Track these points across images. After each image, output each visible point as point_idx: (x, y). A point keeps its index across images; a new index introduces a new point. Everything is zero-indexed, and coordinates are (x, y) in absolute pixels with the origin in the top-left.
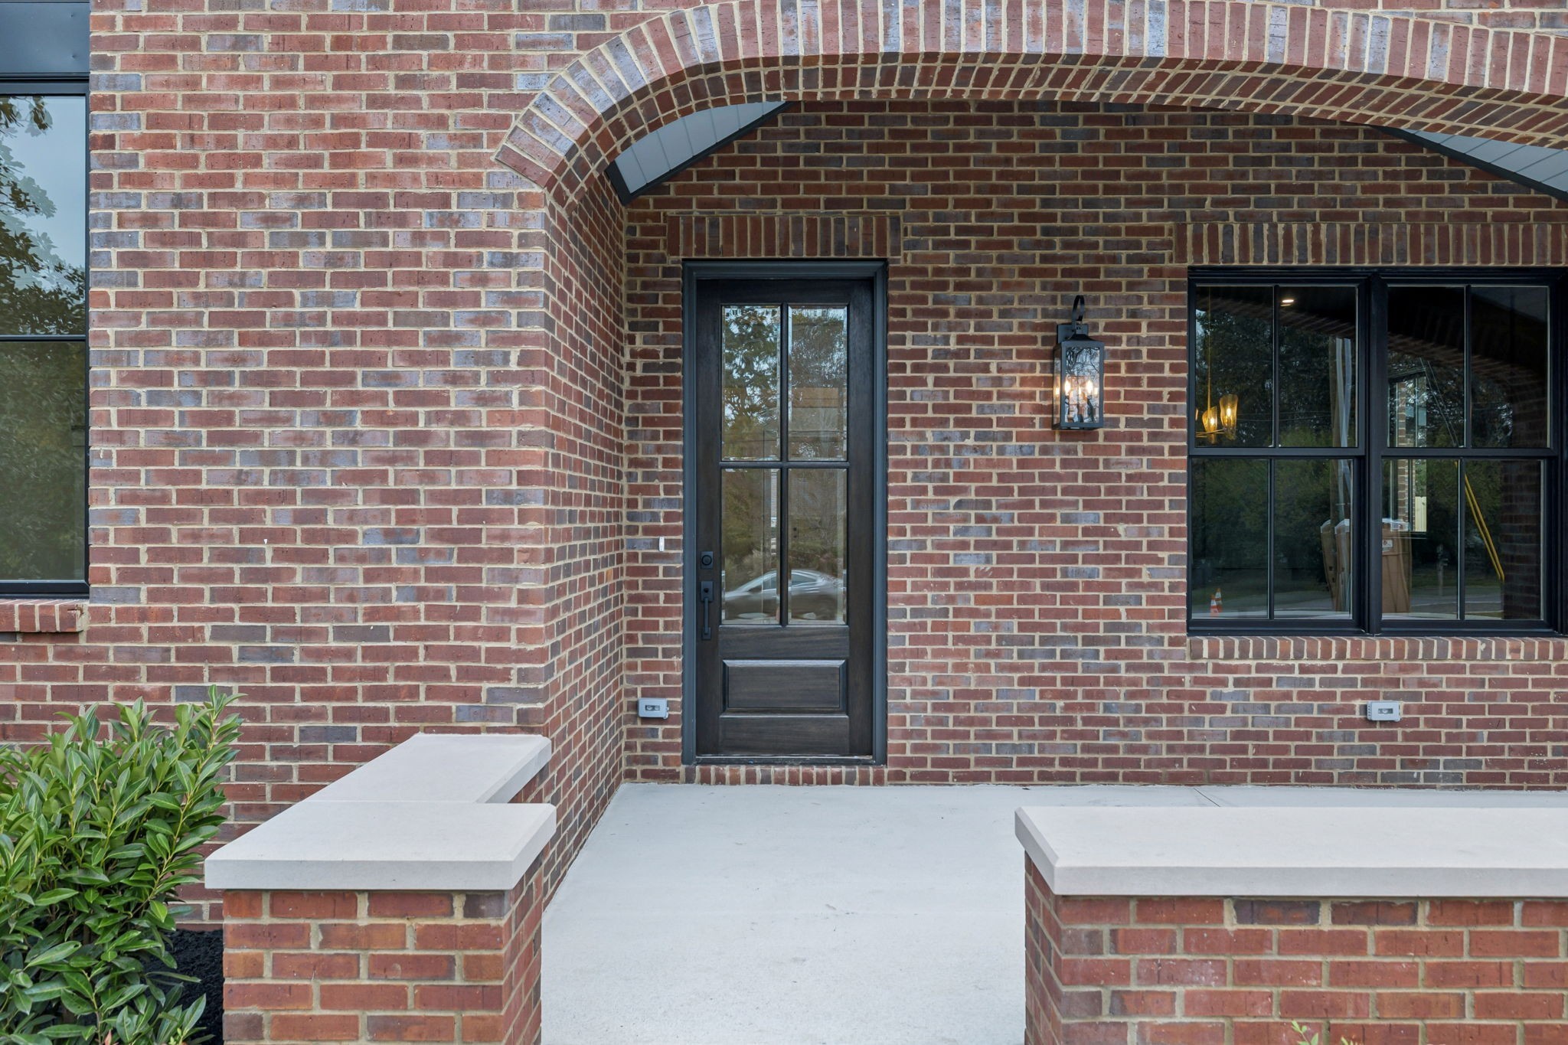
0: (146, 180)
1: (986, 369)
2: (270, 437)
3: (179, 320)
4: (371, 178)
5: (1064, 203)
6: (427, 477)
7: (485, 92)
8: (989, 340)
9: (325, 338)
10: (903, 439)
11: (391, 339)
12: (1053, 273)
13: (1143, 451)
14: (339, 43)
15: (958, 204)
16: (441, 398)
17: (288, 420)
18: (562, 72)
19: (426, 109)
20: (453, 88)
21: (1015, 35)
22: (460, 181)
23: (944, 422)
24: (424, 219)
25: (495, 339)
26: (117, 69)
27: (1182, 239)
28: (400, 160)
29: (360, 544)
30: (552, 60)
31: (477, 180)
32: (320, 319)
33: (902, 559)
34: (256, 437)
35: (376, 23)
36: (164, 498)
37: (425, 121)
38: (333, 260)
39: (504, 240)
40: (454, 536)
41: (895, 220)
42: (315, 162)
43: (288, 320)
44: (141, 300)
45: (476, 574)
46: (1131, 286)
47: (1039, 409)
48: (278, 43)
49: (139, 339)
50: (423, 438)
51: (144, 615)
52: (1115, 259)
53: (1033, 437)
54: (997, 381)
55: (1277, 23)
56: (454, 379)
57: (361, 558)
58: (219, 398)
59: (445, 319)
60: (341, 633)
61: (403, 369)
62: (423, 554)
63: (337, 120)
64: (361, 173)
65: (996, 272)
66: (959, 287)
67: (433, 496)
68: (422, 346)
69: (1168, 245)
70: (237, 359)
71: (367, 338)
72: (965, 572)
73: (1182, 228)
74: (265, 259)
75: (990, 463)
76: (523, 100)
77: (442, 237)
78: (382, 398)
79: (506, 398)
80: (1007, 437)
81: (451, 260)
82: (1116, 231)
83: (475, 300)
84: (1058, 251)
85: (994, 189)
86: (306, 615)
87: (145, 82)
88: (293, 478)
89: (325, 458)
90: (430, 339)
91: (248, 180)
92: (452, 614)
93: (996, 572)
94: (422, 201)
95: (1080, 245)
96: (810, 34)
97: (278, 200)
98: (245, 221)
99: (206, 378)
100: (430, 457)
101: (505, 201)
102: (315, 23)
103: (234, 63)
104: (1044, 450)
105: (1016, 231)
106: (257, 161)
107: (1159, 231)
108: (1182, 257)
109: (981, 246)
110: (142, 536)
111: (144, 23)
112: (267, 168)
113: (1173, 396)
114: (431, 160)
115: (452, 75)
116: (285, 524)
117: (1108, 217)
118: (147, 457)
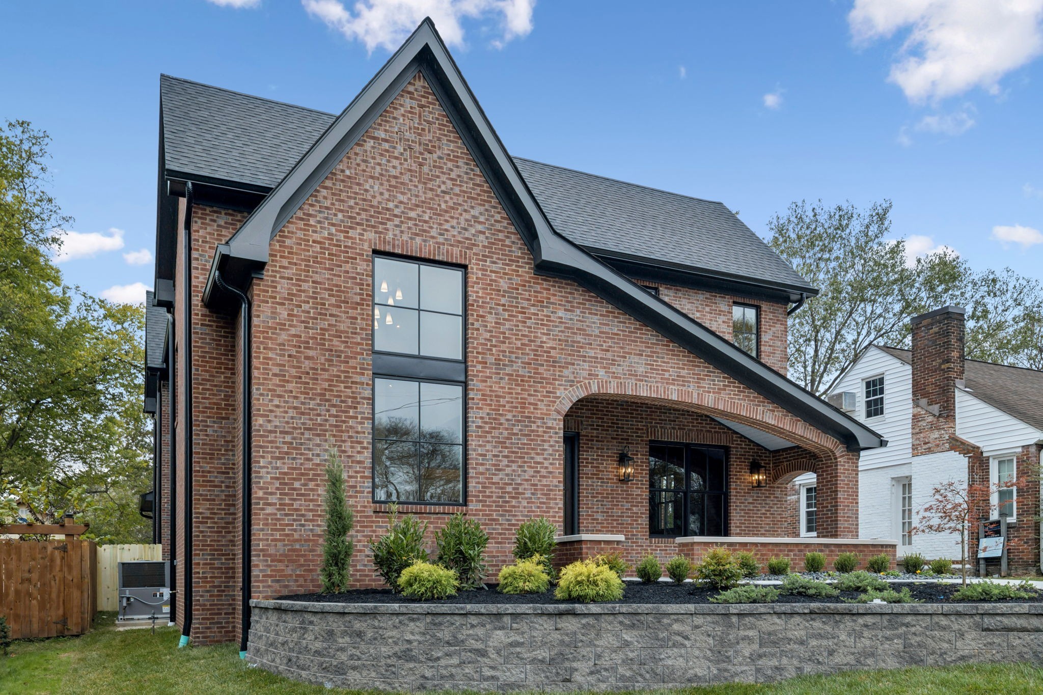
0: (481, 409)
1: (603, 464)
2: (508, 470)
3: (488, 442)
4: (528, 412)
5: (621, 420)
6: (540, 481)
7: (551, 395)
8: (604, 456)
9: (519, 448)
10: (584, 482)
11: (533, 449)
12: (618, 439)
13: (639, 488)
14: (522, 381)
15: (597, 418)
16: (542, 463)
17: (511, 466)
18: (567, 392)
19: (539, 398)
20: (545, 394)
21: (651, 393)
22: (546, 414)
23: (593, 478)
24: (539, 422)
25: (554, 450)
26: (475, 382)
27: (648, 432)
28: (535, 409)
29: (526, 496)
30: (565, 389)
31: (550, 414)
32: (518, 444)
33: (583, 515)
34: (504, 470)
35: (529, 377)
36: (485, 483)
37: (539, 400)
38: (521, 430)
39: (555, 428)
40: (545, 494)
41: (582, 421)
42: (517, 407)
43: (511, 443)
44: (480, 437)
45: (549, 503)
46: (636, 444)
47: (615, 476)
48: (509, 379)
49: (480, 446)
50: (539, 472)
51: (481, 510)
52: (633, 436)
53: (614, 483)
54: (605, 468)
55: (695, 395)
56: (545, 459)
57: (526, 499)
58: (497, 460)
59: (543, 445)
60: (522, 516)
61: (535, 456)
62: (539, 498)
63: (522, 398)
64: (526, 411)
65: (605, 438)
66: (597, 441)
67: (541, 485)
68: (539, 451)
69: (644, 433)
70: (501, 452)
71: (527, 449)
72: (598, 519)
73: (648, 429)
74: (507, 429)
75: (604, 490)
76: (559, 397)
77: (543, 427)
78: (531, 462)
79: (556, 464)
80: (608, 483)
81: (545, 432)
82: (633, 429)
83: (549, 441)
84: (620, 433)
85: (605, 415)
86: (515, 511)
87: (481, 386)
88: (512, 480)
89: (519, 476)
90: (541, 450)
91: (503, 410)
92: (545, 512)
93: (606, 520)
94: (539, 418)
95: (625, 432)
96: (614, 389)
97: (509, 416)
98: (502, 420)
99: (494, 456)
100: (541, 476)
101: (555, 420)
102: (517, 376)
103: (500, 383)
104: (617, 487)
105: (610, 427)
106: (504, 406)
107: (642, 429)
108: (648, 437)
109: (602, 430)
110: (480, 492)
111: (480, 372)
112: (507, 408)
113: (646, 474)
114: (541, 409)
115: (545, 390)
116: (511, 490)
117: (631, 425)
118: (482, 474)
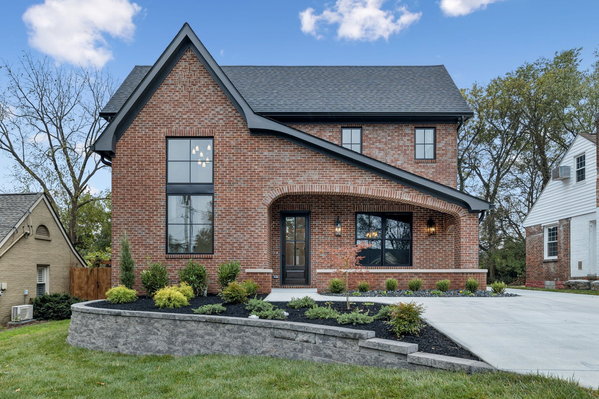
0: (220, 206)
1: (325, 227)
2: (235, 236)
3: (224, 222)
4: (247, 206)
5: (337, 202)
6: (253, 240)
7: (260, 196)
8: (326, 222)
9: (241, 224)
10: (313, 237)
11: (249, 224)
12: (335, 212)
13: (348, 239)
14: (243, 190)
15: (321, 202)
16: (255, 231)
17: (237, 234)
18: (269, 194)
19: (253, 198)
22: (257, 206)
23: (319, 235)
24: (253, 210)
25: (261, 224)
26: (217, 193)
27: (354, 208)
28: (250, 204)
29: (245, 248)
30: (268, 192)
31: (259, 206)
32: (241, 222)
33: (313, 255)
34: (233, 236)
35: (247, 188)
36: (223, 243)
37: (253, 199)
38: (242, 215)
39: (262, 213)
40: (257, 247)
41: (312, 205)
42: (240, 204)
43: (237, 222)
44: (220, 220)
45: (259, 251)
46: (347, 214)
47: (333, 233)
48: (236, 190)
49: (220, 224)
50: (253, 236)
51: (220, 256)
52: (344, 210)
53: (332, 237)
54: (327, 229)
56: (256, 229)
57: (246, 249)
58: (229, 231)
59: (255, 222)
60: (243, 258)
61: (250, 228)
62: (253, 249)
63: (243, 199)
64: (246, 205)
65: (327, 212)
66: (321, 215)
67: (254, 242)
68: (253, 225)
69: (352, 208)
70: (231, 227)
71: (246, 224)
72: (322, 257)
73: (354, 206)
74: (234, 215)
75: (326, 241)
76: (265, 197)
77: (255, 213)
78: (248, 231)
79: (262, 231)
80: (328, 237)
81: (256, 215)
82: (345, 206)
83: (259, 220)
84: (336, 209)
85: (326, 200)
86: (239, 256)
87: (220, 195)
88: (238, 240)
89: (241, 238)
90: (254, 224)
91: (232, 206)
92: (256, 256)
93: (327, 257)
94: (253, 208)
95: (339, 208)
97: (236, 208)
98: (232, 211)
99: (228, 229)
100: (254, 238)
101: (262, 208)
102: (240, 188)
103: (231, 192)
104: (334, 239)
105: (329, 206)
106: (233, 204)
107: (351, 206)
108: (354, 210)
109: (324, 208)
110: (220, 247)
111: (220, 188)
112: (235, 205)
113: (353, 231)
114: (254, 204)
115: (256, 194)
116: (237, 246)
117: (343, 204)
118: (221, 238)
